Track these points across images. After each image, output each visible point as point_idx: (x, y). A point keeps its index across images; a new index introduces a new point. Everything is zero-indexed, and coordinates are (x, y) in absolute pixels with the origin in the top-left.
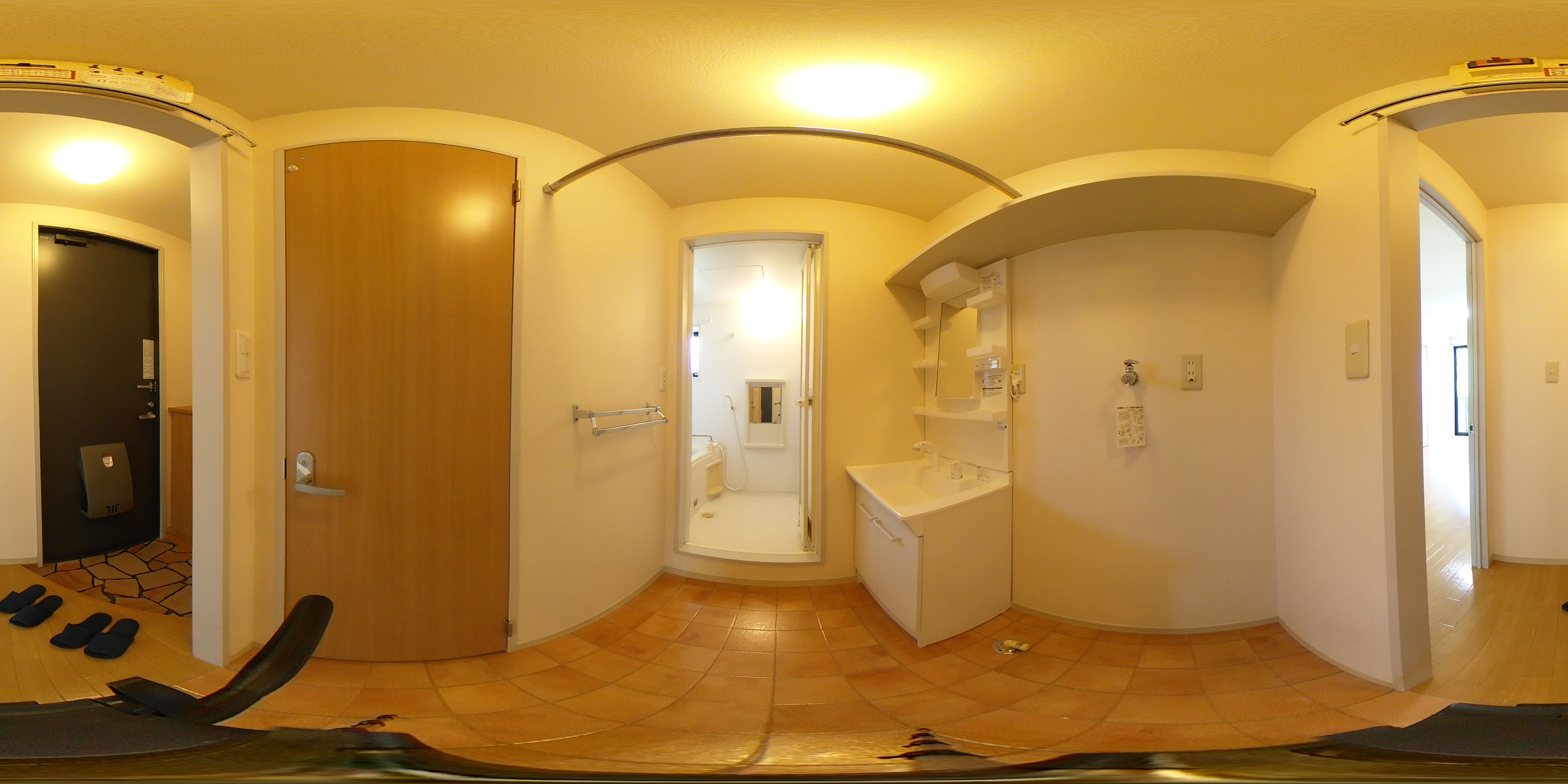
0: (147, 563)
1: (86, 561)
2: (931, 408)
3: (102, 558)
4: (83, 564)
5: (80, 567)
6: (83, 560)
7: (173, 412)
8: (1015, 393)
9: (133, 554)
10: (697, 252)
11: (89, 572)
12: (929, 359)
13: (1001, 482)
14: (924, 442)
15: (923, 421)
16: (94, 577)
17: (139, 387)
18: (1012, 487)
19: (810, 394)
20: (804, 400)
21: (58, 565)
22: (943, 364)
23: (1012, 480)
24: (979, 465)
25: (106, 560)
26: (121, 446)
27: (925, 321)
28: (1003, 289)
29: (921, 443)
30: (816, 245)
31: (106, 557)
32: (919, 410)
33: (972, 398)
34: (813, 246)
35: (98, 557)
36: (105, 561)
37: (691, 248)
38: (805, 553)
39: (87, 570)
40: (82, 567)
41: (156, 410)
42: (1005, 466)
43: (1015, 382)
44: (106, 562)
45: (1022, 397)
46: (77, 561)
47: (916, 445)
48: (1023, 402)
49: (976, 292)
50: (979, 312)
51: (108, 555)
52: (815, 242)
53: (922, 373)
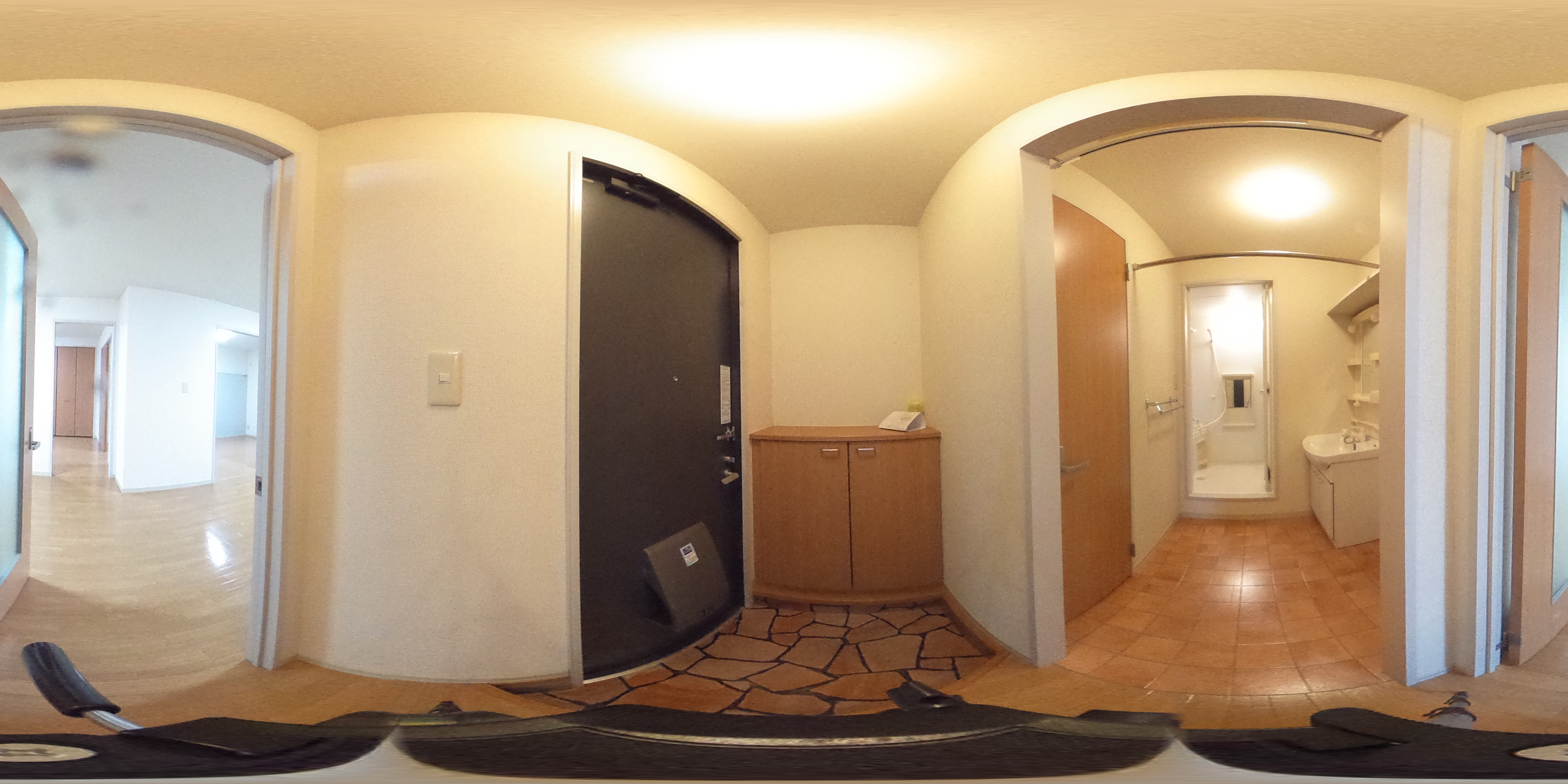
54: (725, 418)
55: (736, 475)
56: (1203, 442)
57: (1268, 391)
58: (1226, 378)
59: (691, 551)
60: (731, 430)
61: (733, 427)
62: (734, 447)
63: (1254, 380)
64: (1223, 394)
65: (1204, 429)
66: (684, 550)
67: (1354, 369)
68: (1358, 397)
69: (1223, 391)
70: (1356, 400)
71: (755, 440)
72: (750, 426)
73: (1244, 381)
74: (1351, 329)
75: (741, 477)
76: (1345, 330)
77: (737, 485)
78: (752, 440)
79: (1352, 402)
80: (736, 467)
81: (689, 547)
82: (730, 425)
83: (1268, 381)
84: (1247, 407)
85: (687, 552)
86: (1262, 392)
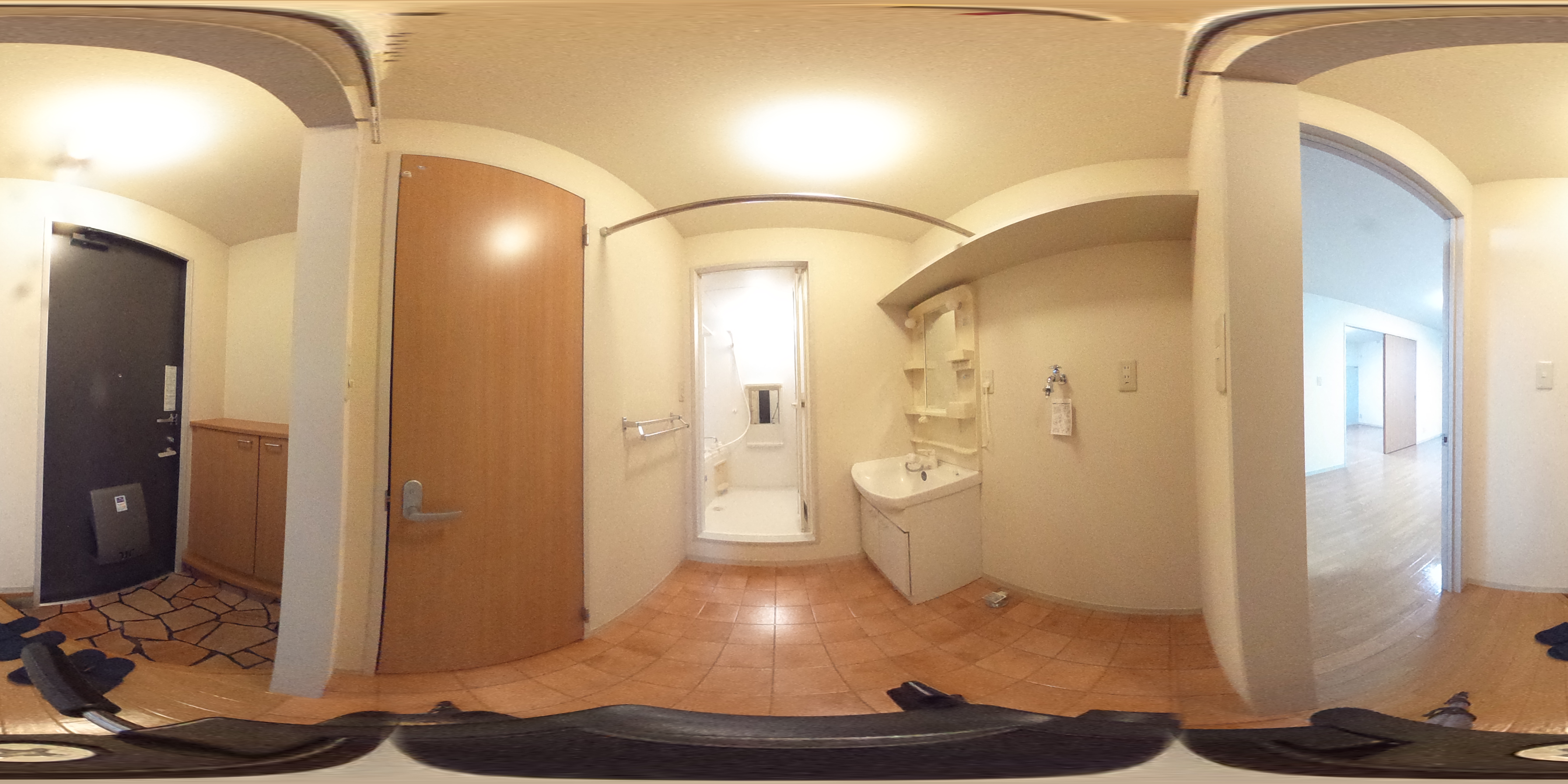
54: (169, 405)
55: (174, 453)
56: (723, 464)
57: (803, 404)
58: (750, 389)
59: (123, 501)
60: (174, 416)
61: (177, 415)
62: (175, 429)
63: (782, 390)
64: (746, 408)
65: (723, 449)
66: (118, 499)
67: (914, 375)
68: (922, 410)
69: (745, 402)
70: (921, 414)
71: (195, 427)
72: (191, 414)
73: (770, 391)
74: (909, 323)
75: (178, 455)
76: (901, 325)
77: (174, 461)
78: (193, 426)
79: (913, 418)
80: (176, 446)
81: (122, 498)
82: (174, 413)
83: (803, 391)
84: (774, 423)
85: (120, 501)
86: (795, 405)
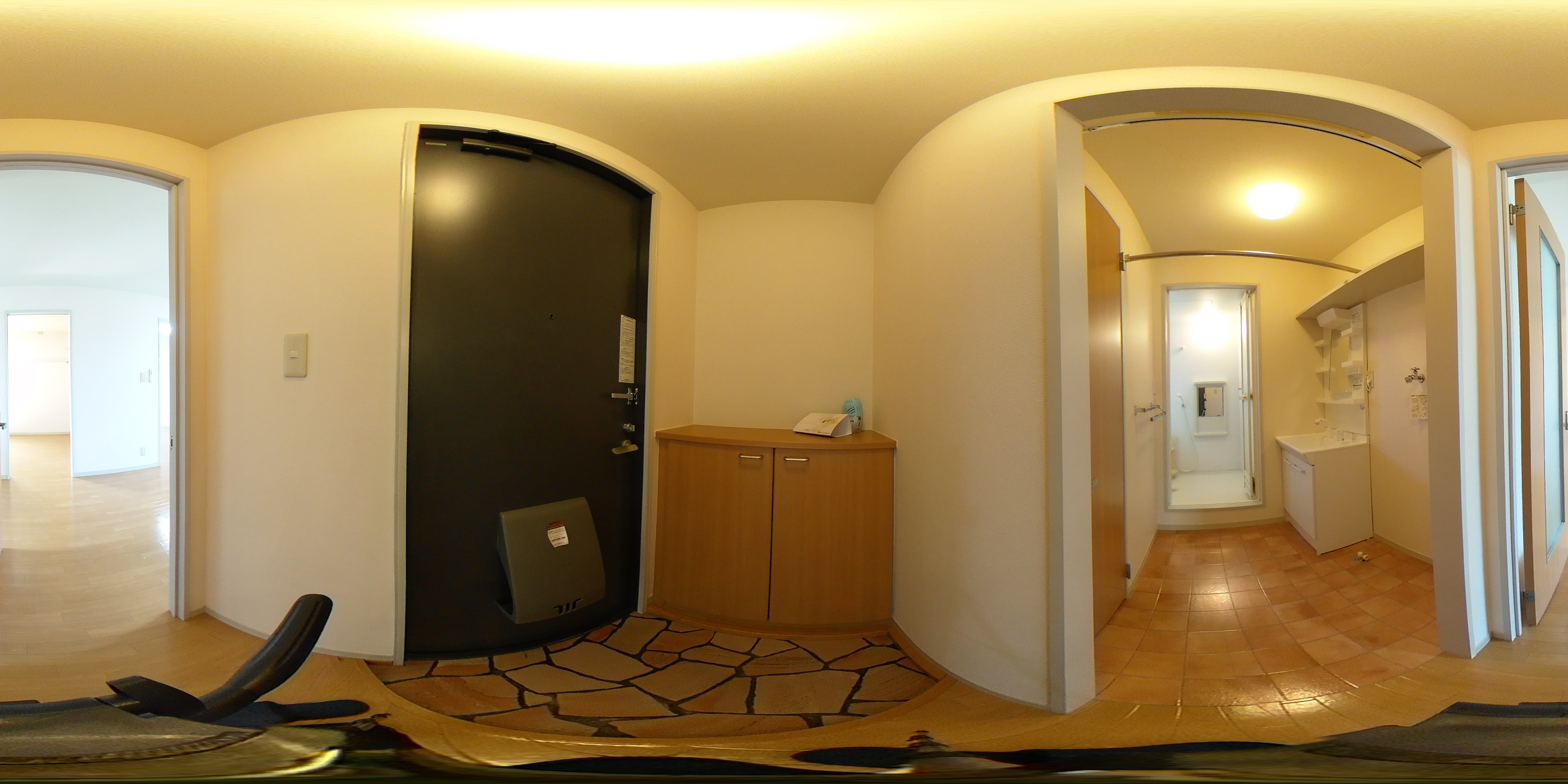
0: (638, 657)
1: (501, 661)
2: (1327, 398)
3: (538, 654)
4: (496, 666)
5: (488, 670)
6: (496, 659)
7: (664, 439)
8: (1369, 388)
9: (601, 643)
10: (1171, 292)
11: (510, 680)
12: (1325, 368)
13: (1363, 441)
14: (1323, 419)
15: (1323, 407)
16: (522, 689)
17: (613, 396)
18: (1369, 445)
19: (1251, 392)
20: (1247, 396)
21: (438, 665)
22: (1333, 369)
23: (1369, 440)
24: (1353, 432)
25: (548, 657)
26: (581, 503)
27: (1321, 342)
28: (1360, 325)
29: (1319, 420)
30: (1251, 291)
31: (548, 652)
32: (1321, 400)
33: (1346, 391)
34: (1249, 292)
35: (529, 653)
36: (545, 659)
37: (1168, 291)
38: (1252, 500)
39: (505, 677)
40: (493, 670)
41: (637, 437)
42: (1364, 432)
43: (1368, 381)
44: (549, 662)
45: (1373, 389)
46: (483, 661)
47: (1317, 421)
48: (1373, 392)
49: (1347, 326)
50: (1350, 338)
51: (551, 648)
52: (1251, 290)
53: (1322, 376)
